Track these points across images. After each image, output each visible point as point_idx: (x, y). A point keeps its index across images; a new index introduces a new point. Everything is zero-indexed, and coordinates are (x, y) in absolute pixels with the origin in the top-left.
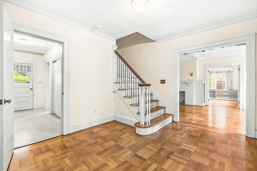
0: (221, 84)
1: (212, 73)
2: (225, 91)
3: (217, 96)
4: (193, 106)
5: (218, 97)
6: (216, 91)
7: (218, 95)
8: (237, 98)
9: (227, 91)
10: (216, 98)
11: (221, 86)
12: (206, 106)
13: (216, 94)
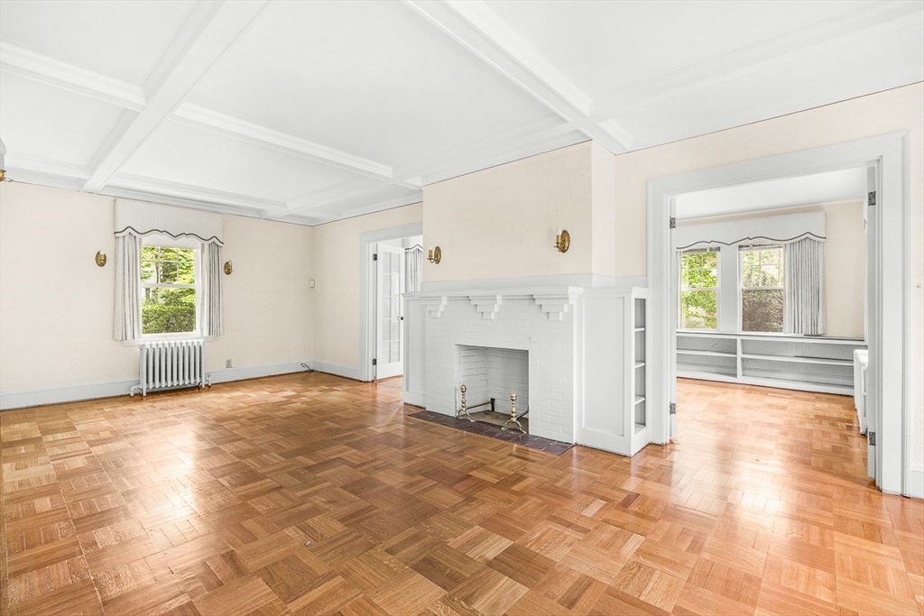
0: (765, 305)
1: (719, 249)
2: (786, 343)
3: (743, 369)
4: (565, 447)
5: (747, 372)
6: (739, 339)
7: (747, 359)
8: (847, 382)
9: (797, 343)
10: (740, 379)
11: (768, 314)
12: (654, 448)
13: (740, 355)
